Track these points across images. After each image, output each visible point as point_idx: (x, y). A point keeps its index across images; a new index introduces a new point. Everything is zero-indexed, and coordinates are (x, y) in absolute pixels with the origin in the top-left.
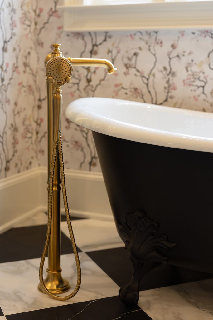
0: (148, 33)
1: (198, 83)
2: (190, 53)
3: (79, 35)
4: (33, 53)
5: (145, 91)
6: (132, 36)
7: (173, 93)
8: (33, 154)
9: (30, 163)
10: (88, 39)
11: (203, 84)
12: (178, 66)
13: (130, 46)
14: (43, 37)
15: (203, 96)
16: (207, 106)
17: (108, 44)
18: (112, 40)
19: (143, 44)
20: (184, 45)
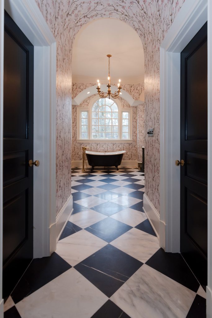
3: (79, 143)
6: (86, 143)
17: (83, 144)
20: (93, 144)
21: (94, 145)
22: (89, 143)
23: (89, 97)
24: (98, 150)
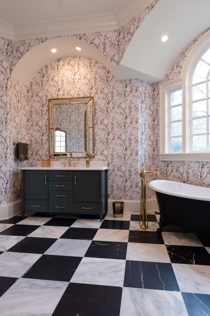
0: (182, 161)
1: (196, 176)
2: (193, 167)
3: (164, 161)
4: (152, 166)
5: (181, 178)
6: (178, 162)
7: (189, 179)
8: (152, 194)
9: (150, 197)
10: (166, 162)
11: (197, 176)
12: (190, 171)
13: (177, 165)
14: (155, 162)
15: (197, 180)
16: (199, 183)
17: (171, 164)
18: (173, 163)
19: (180, 164)
20: (192, 165)
21: (196, 167)
22: (183, 162)
23: (183, 53)
24: (205, 181)
